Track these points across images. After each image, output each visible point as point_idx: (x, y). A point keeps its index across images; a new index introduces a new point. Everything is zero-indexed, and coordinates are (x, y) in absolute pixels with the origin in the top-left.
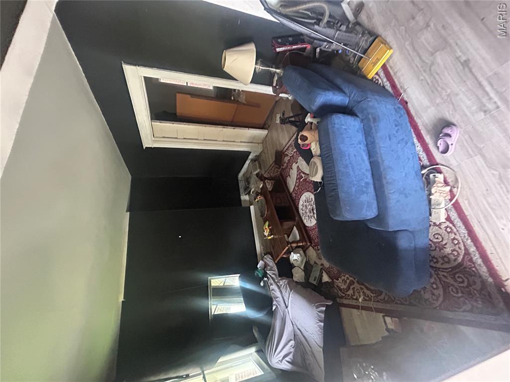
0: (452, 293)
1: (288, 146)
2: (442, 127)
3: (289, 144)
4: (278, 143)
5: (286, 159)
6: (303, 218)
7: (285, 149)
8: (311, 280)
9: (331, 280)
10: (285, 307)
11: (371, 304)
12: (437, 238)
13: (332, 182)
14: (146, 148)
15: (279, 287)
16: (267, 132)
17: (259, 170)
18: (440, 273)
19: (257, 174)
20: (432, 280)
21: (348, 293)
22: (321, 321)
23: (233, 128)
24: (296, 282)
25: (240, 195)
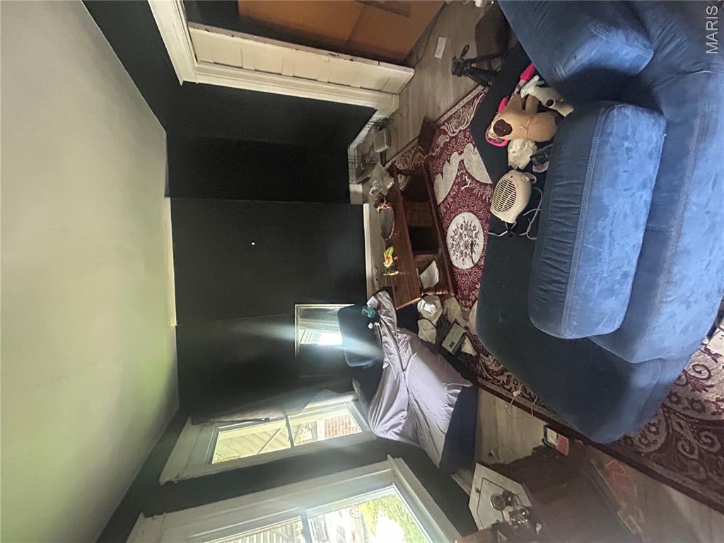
0: (681, 449)
1: (449, 114)
3: (454, 110)
4: (430, 103)
5: (442, 140)
6: (451, 252)
7: (443, 120)
8: (446, 344)
9: (476, 354)
10: (401, 370)
11: (531, 405)
12: (700, 372)
13: (557, 265)
14: (185, 82)
15: (396, 343)
16: (413, 74)
17: (386, 147)
18: (672, 416)
19: (381, 153)
20: (654, 421)
21: (498, 378)
22: (450, 405)
23: (350, 57)
24: (421, 340)
25: (349, 183)
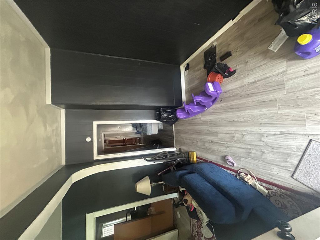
2: (224, 158)
4: (187, 232)
